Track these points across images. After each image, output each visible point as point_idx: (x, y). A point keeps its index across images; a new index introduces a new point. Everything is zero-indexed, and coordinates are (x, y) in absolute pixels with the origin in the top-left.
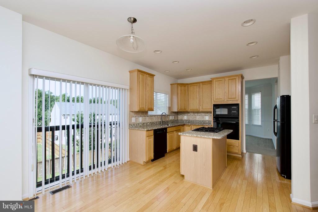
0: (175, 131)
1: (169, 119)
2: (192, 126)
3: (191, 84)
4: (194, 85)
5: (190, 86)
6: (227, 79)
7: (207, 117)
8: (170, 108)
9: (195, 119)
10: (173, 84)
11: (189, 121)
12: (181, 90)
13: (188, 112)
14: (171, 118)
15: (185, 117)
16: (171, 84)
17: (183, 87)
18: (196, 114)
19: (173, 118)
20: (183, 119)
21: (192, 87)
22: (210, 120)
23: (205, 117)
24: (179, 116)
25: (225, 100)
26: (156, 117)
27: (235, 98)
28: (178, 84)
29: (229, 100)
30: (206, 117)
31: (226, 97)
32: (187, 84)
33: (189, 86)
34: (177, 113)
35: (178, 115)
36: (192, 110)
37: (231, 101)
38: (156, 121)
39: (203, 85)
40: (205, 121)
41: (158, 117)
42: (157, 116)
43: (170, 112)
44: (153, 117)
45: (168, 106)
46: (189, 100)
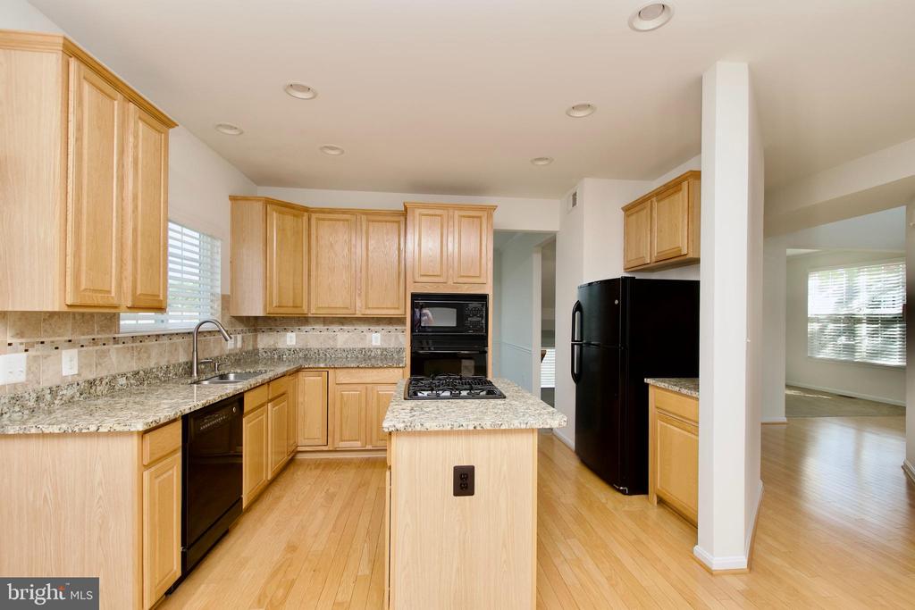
0: (270, 401)
1: (222, 349)
2: (331, 371)
3: (322, 211)
4: (336, 216)
5: (318, 219)
6: (457, 213)
7: (376, 338)
8: (226, 301)
9: (331, 344)
10: (245, 199)
11: (307, 354)
12: (282, 230)
13: (302, 320)
14: (234, 344)
15: (288, 339)
16: (233, 199)
17: (289, 220)
18: (336, 328)
19: (239, 345)
20: (280, 346)
21: (326, 223)
22: (385, 346)
23: (367, 338)
24: (260, 336)
25: (450, 282)
26: (165, 341)
27: (479, 277)
28: (268, 202)
29: (461, 280)
30: (374, 335)
31: (451, 271)
32: (306, 209)
33: (314, 216)
34: (255, 324)
35: (256, 331)
36: (323, 313)
37: (466, 286)
38: (163, 363)
39: (371, 223)
40: (370, 350)
41: (176, 340)
42: (170, 336)
43: (227, 318)
44: (147, 343)
45: (218, 290)
46: (313, 273)
